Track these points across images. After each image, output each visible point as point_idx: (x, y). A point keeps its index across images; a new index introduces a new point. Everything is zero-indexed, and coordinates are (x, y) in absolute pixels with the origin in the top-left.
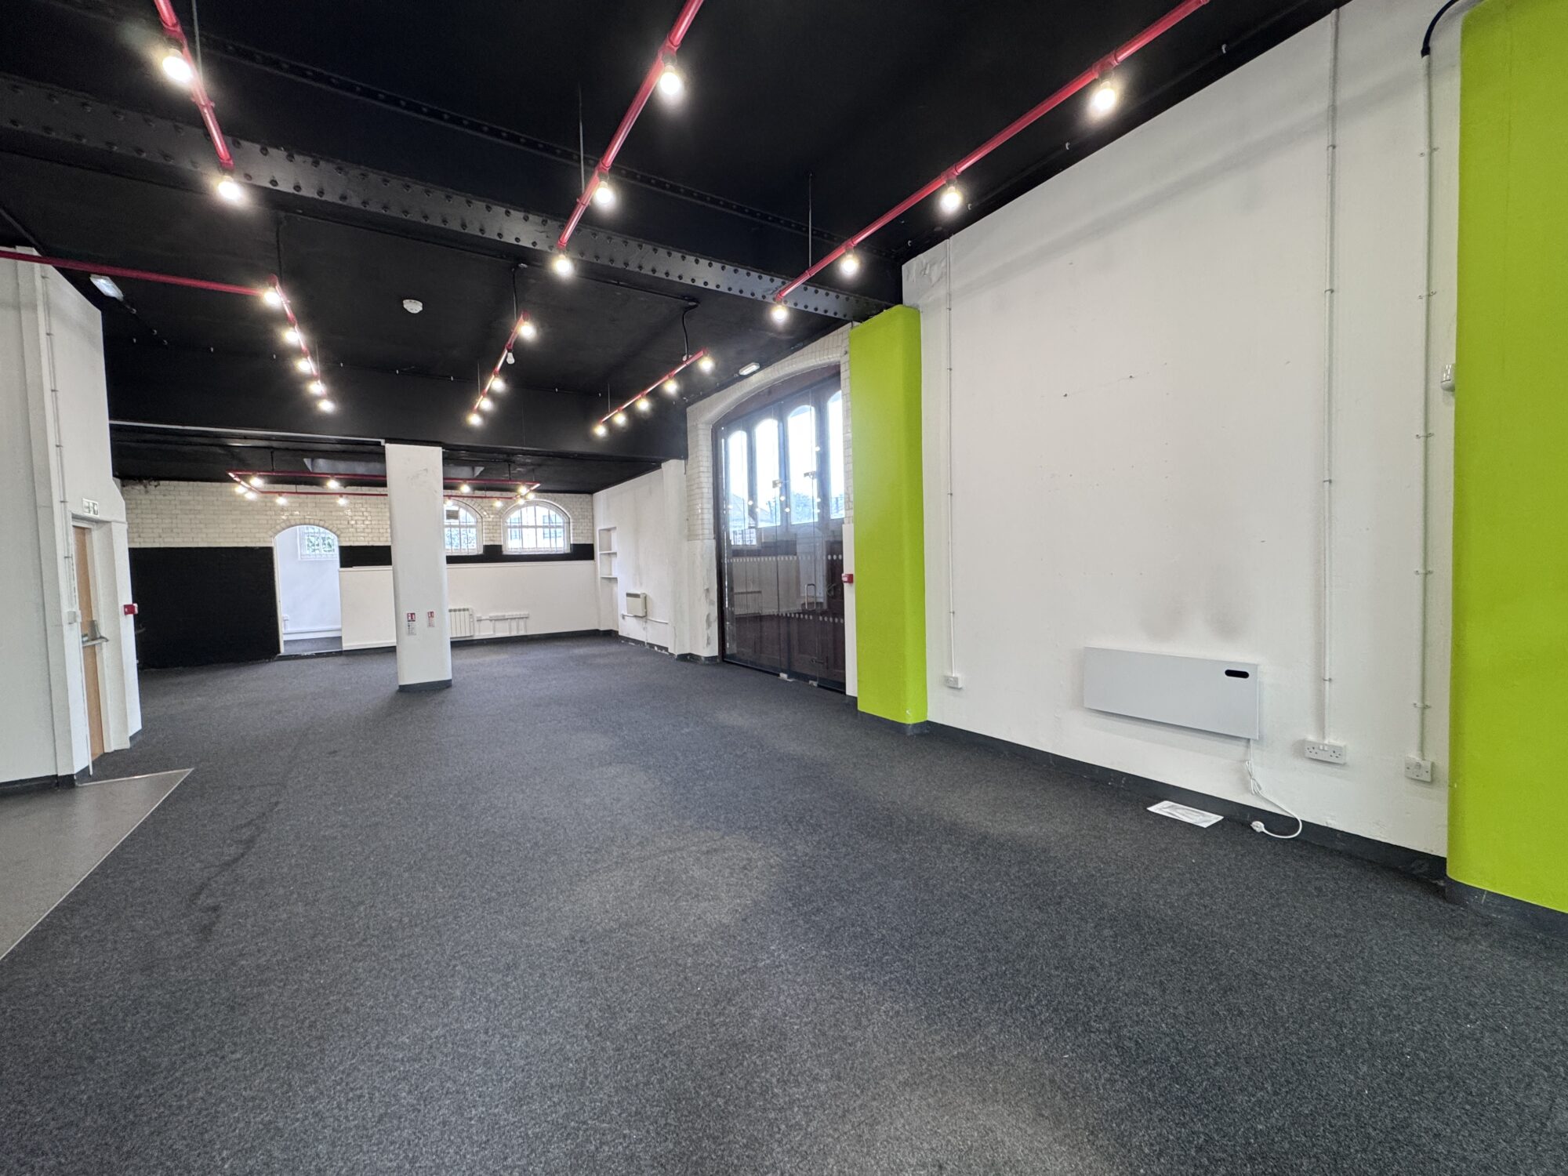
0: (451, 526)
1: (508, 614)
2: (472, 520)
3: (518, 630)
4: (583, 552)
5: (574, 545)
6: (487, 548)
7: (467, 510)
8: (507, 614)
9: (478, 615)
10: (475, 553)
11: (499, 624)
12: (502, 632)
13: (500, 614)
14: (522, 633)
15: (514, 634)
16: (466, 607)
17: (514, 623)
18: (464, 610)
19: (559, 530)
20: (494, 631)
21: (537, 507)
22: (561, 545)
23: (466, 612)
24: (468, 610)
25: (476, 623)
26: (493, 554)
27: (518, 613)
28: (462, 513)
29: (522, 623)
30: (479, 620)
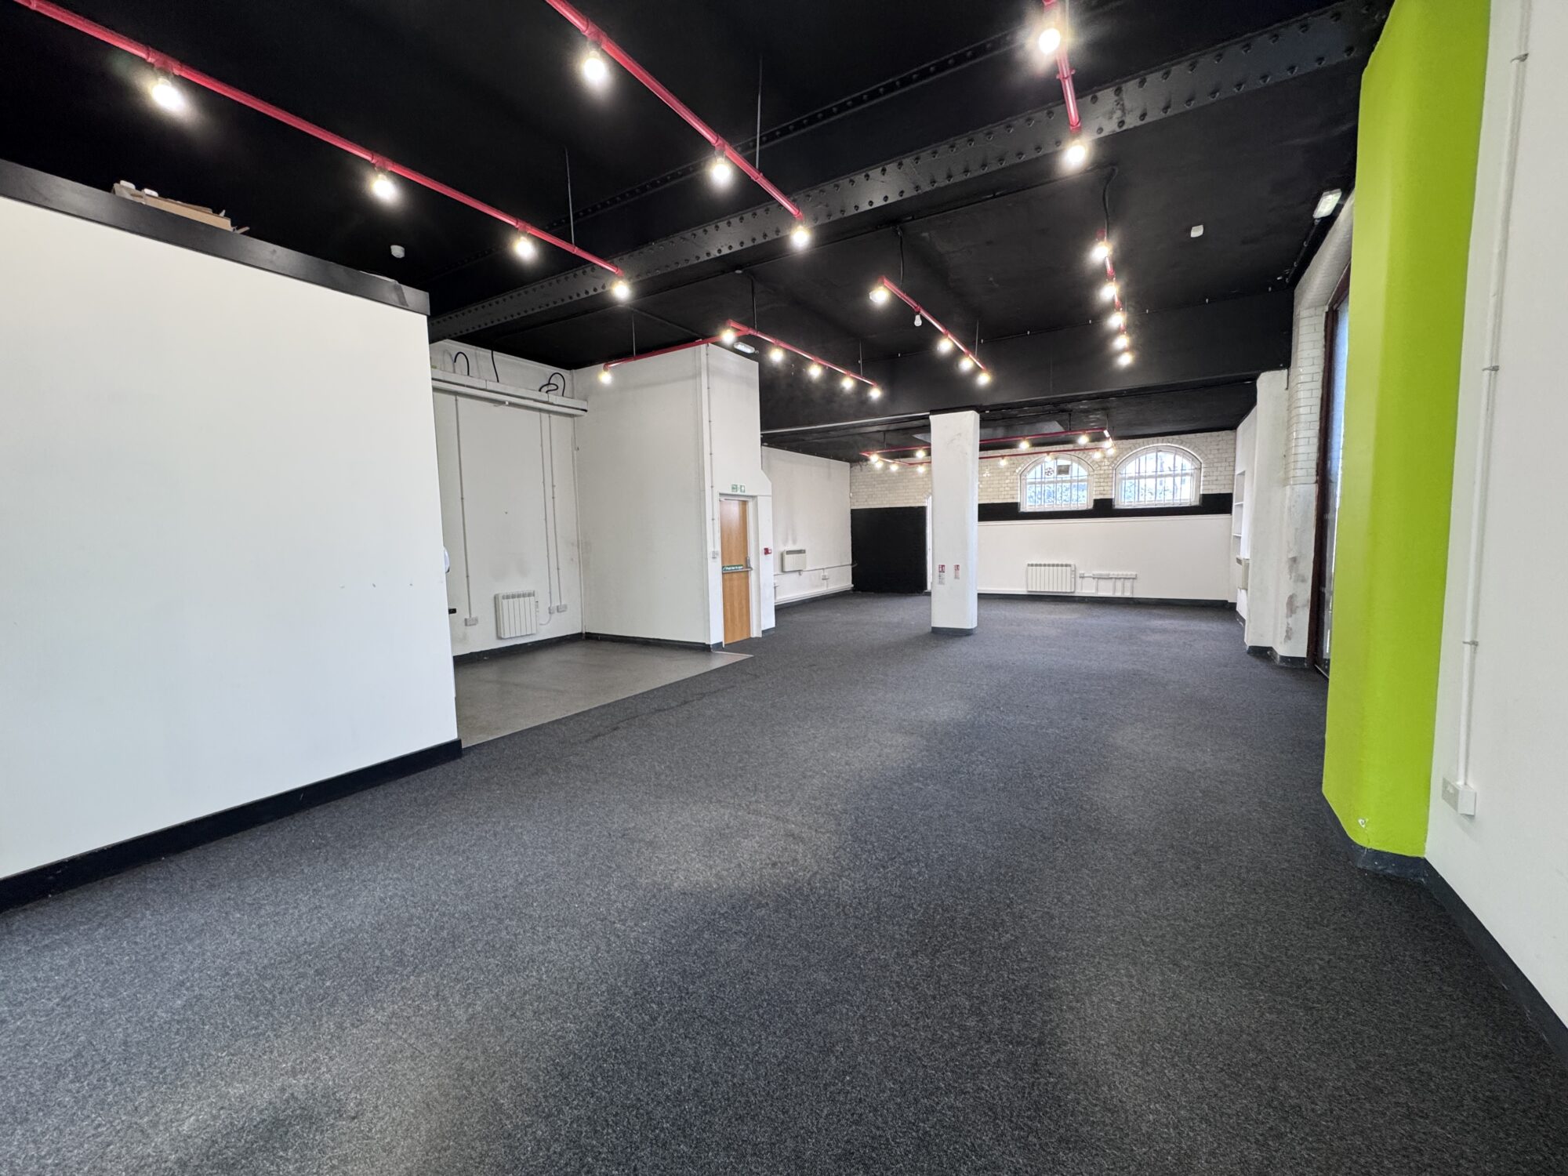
0: (1063, 481)
1: (1114, 573)
2: (1083, 473)
3: (1123, 592)
4: (1217, 504)
5: (1204, 495)
6: (1096, 502)
7: (1079, 464)
8: (1112, 573)
9: (1080, 572)
10: (1084, 508)
11: (1102, 583)
12: (1106, 591)
13: (1104, 572)
14: (1128, 594)
15: (1118, 594)
16: (1068, 563)
17: (1119, 584)
18: (1066, 565)
19: (1188, 478)
20: (1097, 589)
21: (1160, 454)
22: (1187, 495)
23: (1068, 568)
24: (1070, 566)
25: (1079, 581)
26: (1103, 508)
27: (1125, 573)
28: (1075, 466)
29: (1128, 584)
30: (1082, 577)
